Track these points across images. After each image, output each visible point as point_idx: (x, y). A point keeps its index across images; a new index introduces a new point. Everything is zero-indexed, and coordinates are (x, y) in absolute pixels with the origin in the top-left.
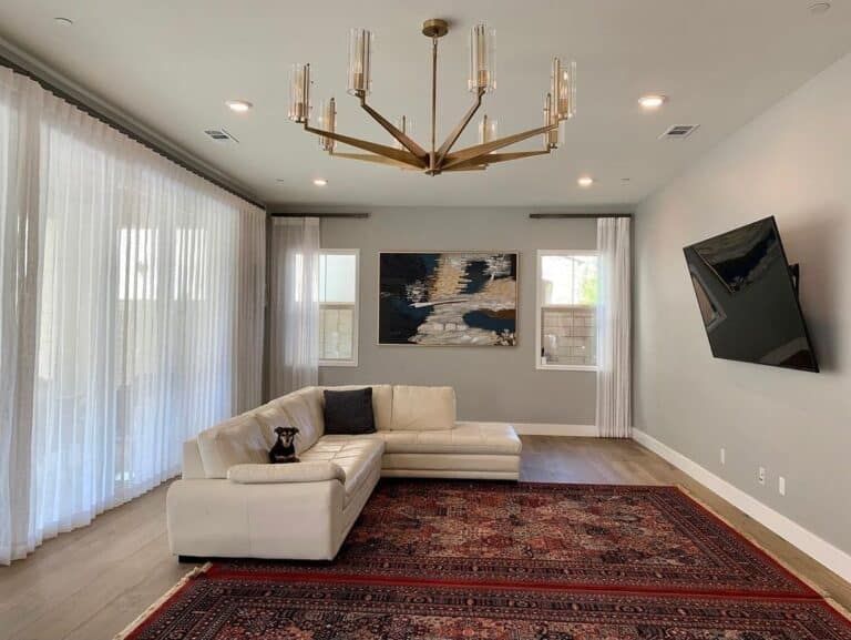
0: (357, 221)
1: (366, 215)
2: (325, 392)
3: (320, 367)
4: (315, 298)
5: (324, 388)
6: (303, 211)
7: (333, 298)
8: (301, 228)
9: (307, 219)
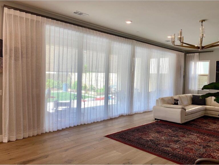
0: (210, 53)
1: (213, 51)
2: (193, 95)
3: (198, 90)
4: (197, 73)
5: (193, 94)
6: (194, 52)
7: (202, 73)
8: (194, 56)
9: (195, 53)
